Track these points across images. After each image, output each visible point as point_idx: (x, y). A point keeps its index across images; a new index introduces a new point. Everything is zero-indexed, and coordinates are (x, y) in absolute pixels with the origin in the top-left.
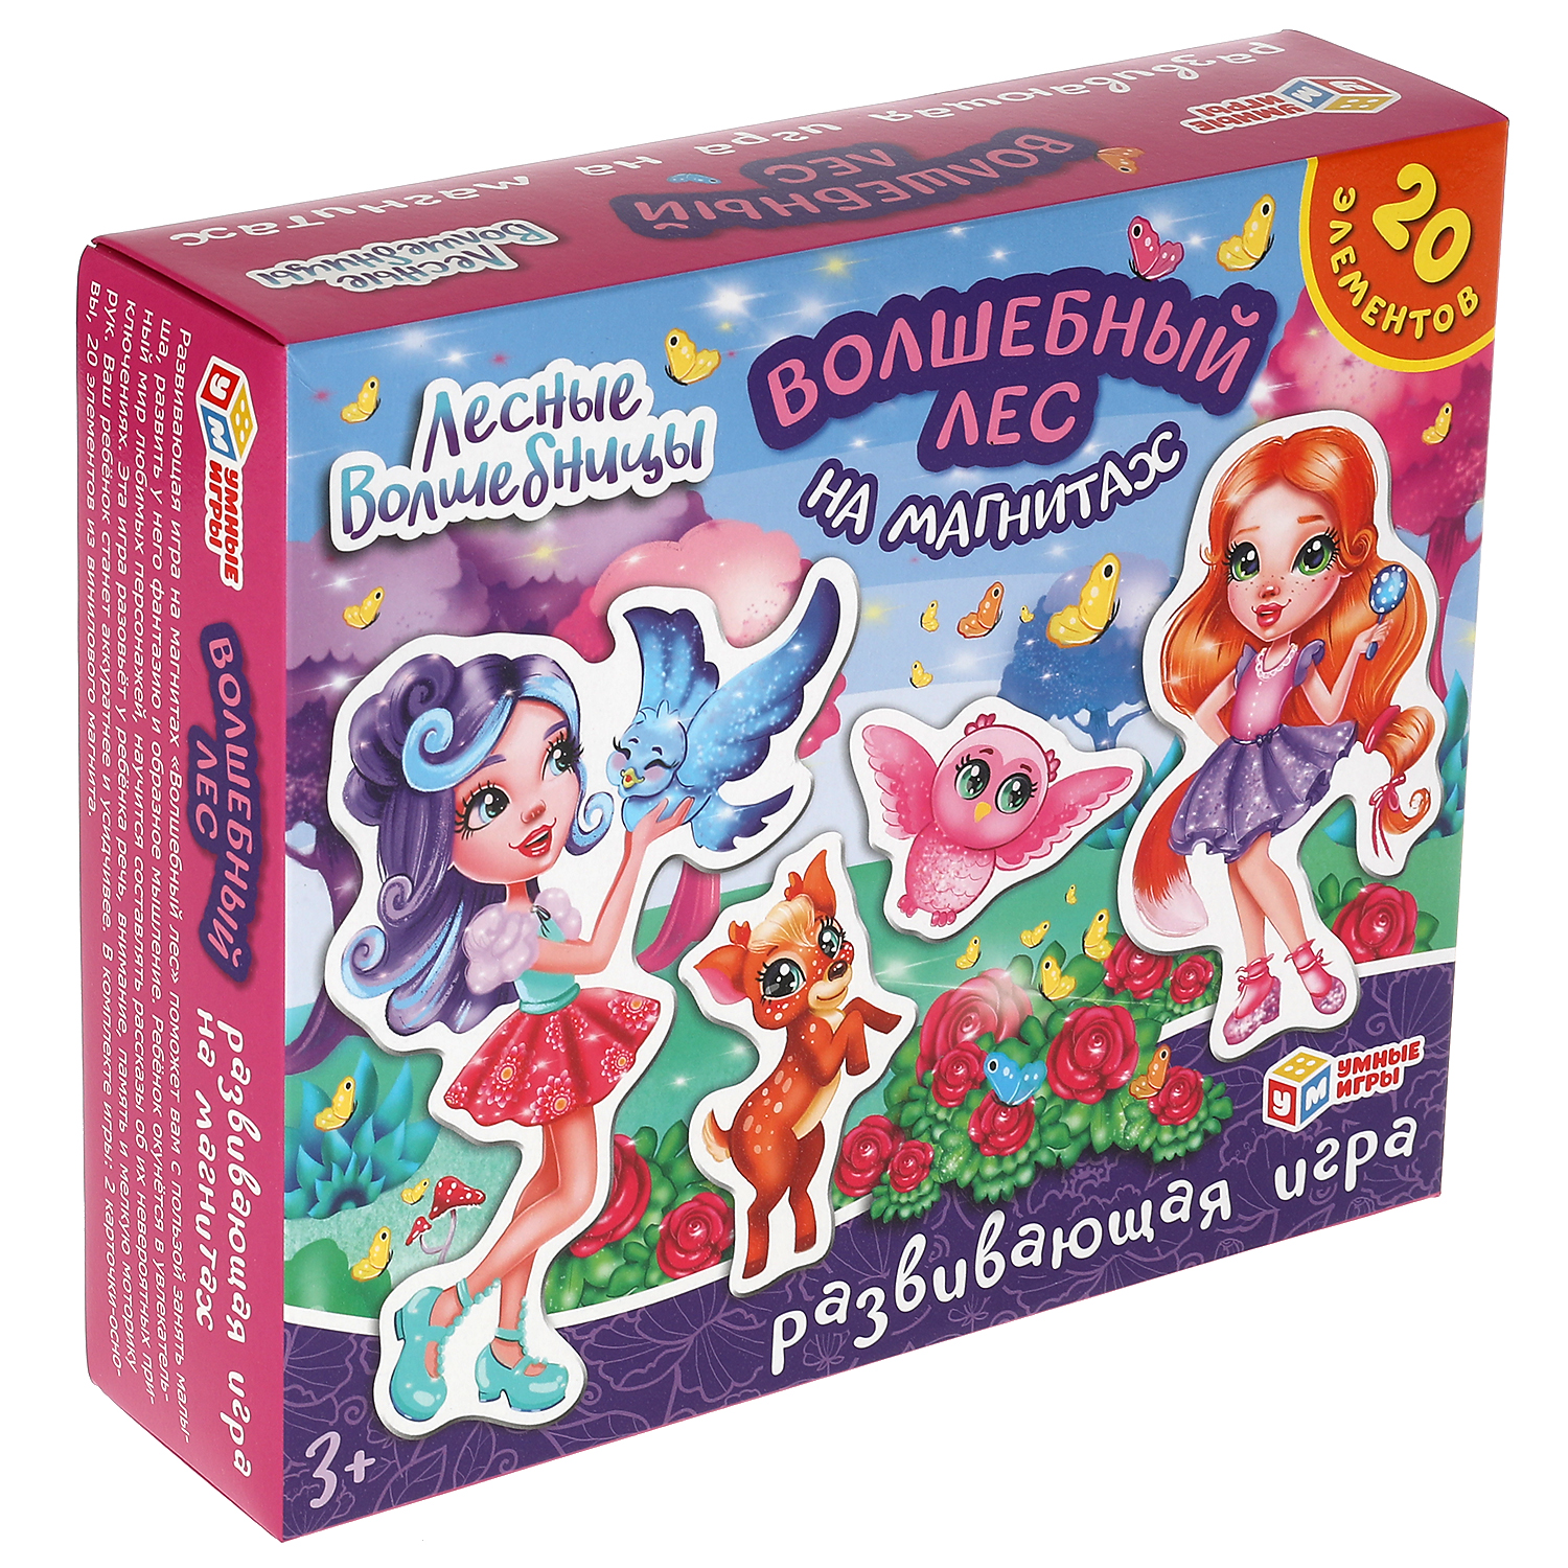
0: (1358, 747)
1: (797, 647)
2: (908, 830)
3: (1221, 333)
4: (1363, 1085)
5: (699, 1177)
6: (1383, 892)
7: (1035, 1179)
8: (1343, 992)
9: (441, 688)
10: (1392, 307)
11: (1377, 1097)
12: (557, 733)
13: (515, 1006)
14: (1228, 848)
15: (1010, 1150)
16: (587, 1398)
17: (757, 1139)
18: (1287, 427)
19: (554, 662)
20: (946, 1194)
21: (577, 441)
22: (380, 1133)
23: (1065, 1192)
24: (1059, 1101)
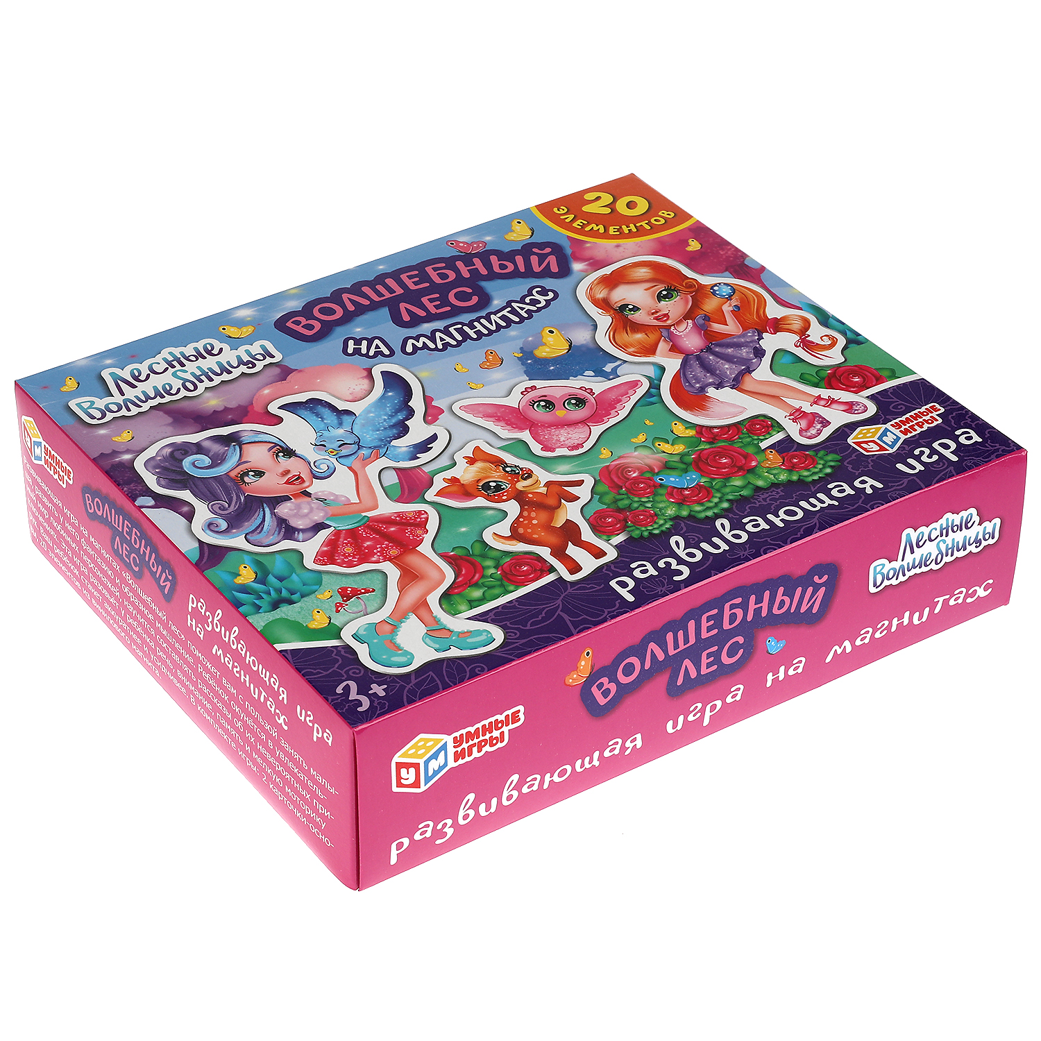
0: (765, 335)
1: (390, 394)
2: (522, 429)
3: (534, 258)
4: (916, 427)
5: (507, 553)
6: (840, 368)
7: (733, 504)
8: (862, 404)
9: (191, 449)
12: (275, 449)
13: (332, 529)
14: (728, 385)
15: (705, 500)
16: (510, 636)
17: (533, 534)
19: (251, 430)
20: (677, 519)
21: (198, 368)
22: (281, 579)
23: (758, 503)
24: (719, 480)
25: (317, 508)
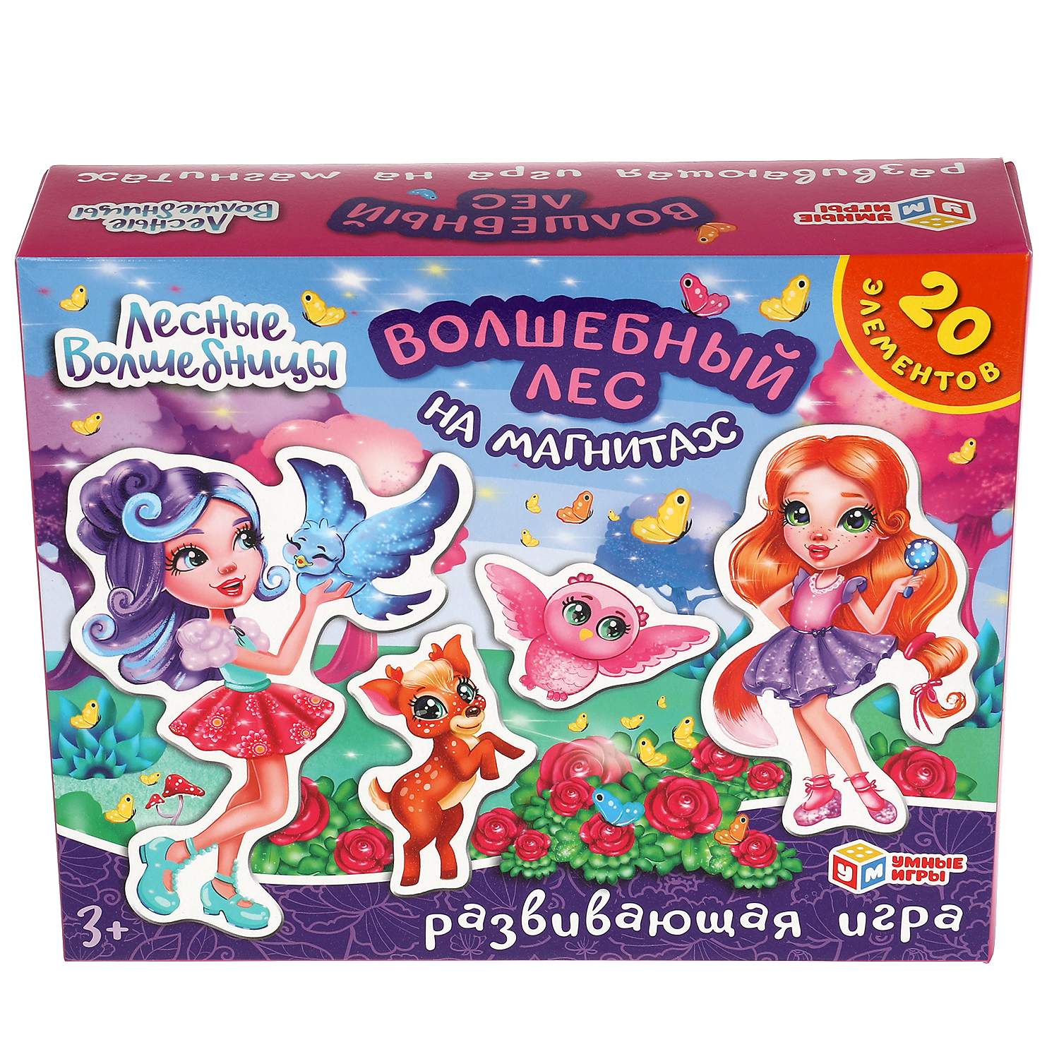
0: (898, 654)
1: (426, 504)
2: (525, 634)
3: (766, 361)
4: (914, 876)
5: (366, 816)
6: (925, 753)
7: (635, 876)
8: (894, 812)
9: (150, 481)
10: (918, 366)
11: (925, 886)
12: (243, 524)
13: (222, 683)
14: (793, 698)
15: (614, 854)
16: (284, 930)
17: (412, 803)
18: (830, 431)
19: (237, 480)
20: (562, 870)
21: (240, 349)
22: (120, 738)
23: (660, 889)
24: (654, 831)
25: (226, 644)
